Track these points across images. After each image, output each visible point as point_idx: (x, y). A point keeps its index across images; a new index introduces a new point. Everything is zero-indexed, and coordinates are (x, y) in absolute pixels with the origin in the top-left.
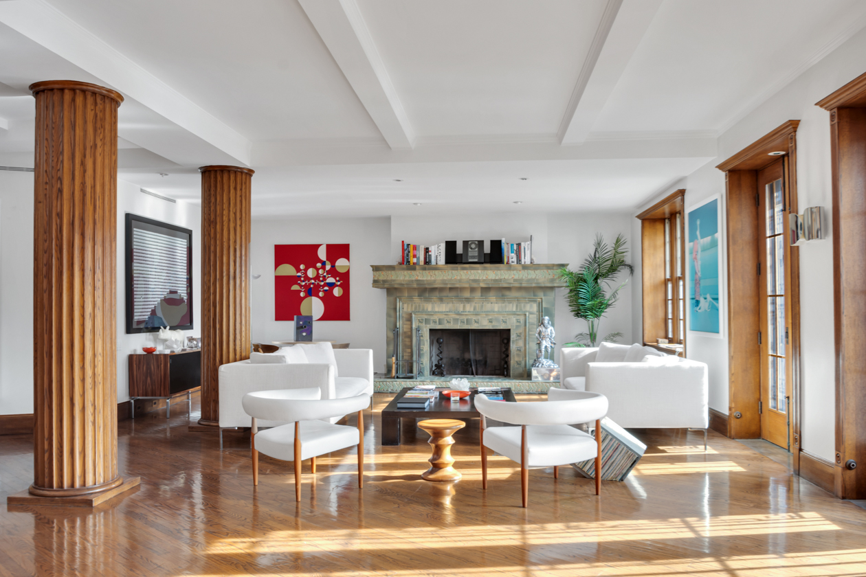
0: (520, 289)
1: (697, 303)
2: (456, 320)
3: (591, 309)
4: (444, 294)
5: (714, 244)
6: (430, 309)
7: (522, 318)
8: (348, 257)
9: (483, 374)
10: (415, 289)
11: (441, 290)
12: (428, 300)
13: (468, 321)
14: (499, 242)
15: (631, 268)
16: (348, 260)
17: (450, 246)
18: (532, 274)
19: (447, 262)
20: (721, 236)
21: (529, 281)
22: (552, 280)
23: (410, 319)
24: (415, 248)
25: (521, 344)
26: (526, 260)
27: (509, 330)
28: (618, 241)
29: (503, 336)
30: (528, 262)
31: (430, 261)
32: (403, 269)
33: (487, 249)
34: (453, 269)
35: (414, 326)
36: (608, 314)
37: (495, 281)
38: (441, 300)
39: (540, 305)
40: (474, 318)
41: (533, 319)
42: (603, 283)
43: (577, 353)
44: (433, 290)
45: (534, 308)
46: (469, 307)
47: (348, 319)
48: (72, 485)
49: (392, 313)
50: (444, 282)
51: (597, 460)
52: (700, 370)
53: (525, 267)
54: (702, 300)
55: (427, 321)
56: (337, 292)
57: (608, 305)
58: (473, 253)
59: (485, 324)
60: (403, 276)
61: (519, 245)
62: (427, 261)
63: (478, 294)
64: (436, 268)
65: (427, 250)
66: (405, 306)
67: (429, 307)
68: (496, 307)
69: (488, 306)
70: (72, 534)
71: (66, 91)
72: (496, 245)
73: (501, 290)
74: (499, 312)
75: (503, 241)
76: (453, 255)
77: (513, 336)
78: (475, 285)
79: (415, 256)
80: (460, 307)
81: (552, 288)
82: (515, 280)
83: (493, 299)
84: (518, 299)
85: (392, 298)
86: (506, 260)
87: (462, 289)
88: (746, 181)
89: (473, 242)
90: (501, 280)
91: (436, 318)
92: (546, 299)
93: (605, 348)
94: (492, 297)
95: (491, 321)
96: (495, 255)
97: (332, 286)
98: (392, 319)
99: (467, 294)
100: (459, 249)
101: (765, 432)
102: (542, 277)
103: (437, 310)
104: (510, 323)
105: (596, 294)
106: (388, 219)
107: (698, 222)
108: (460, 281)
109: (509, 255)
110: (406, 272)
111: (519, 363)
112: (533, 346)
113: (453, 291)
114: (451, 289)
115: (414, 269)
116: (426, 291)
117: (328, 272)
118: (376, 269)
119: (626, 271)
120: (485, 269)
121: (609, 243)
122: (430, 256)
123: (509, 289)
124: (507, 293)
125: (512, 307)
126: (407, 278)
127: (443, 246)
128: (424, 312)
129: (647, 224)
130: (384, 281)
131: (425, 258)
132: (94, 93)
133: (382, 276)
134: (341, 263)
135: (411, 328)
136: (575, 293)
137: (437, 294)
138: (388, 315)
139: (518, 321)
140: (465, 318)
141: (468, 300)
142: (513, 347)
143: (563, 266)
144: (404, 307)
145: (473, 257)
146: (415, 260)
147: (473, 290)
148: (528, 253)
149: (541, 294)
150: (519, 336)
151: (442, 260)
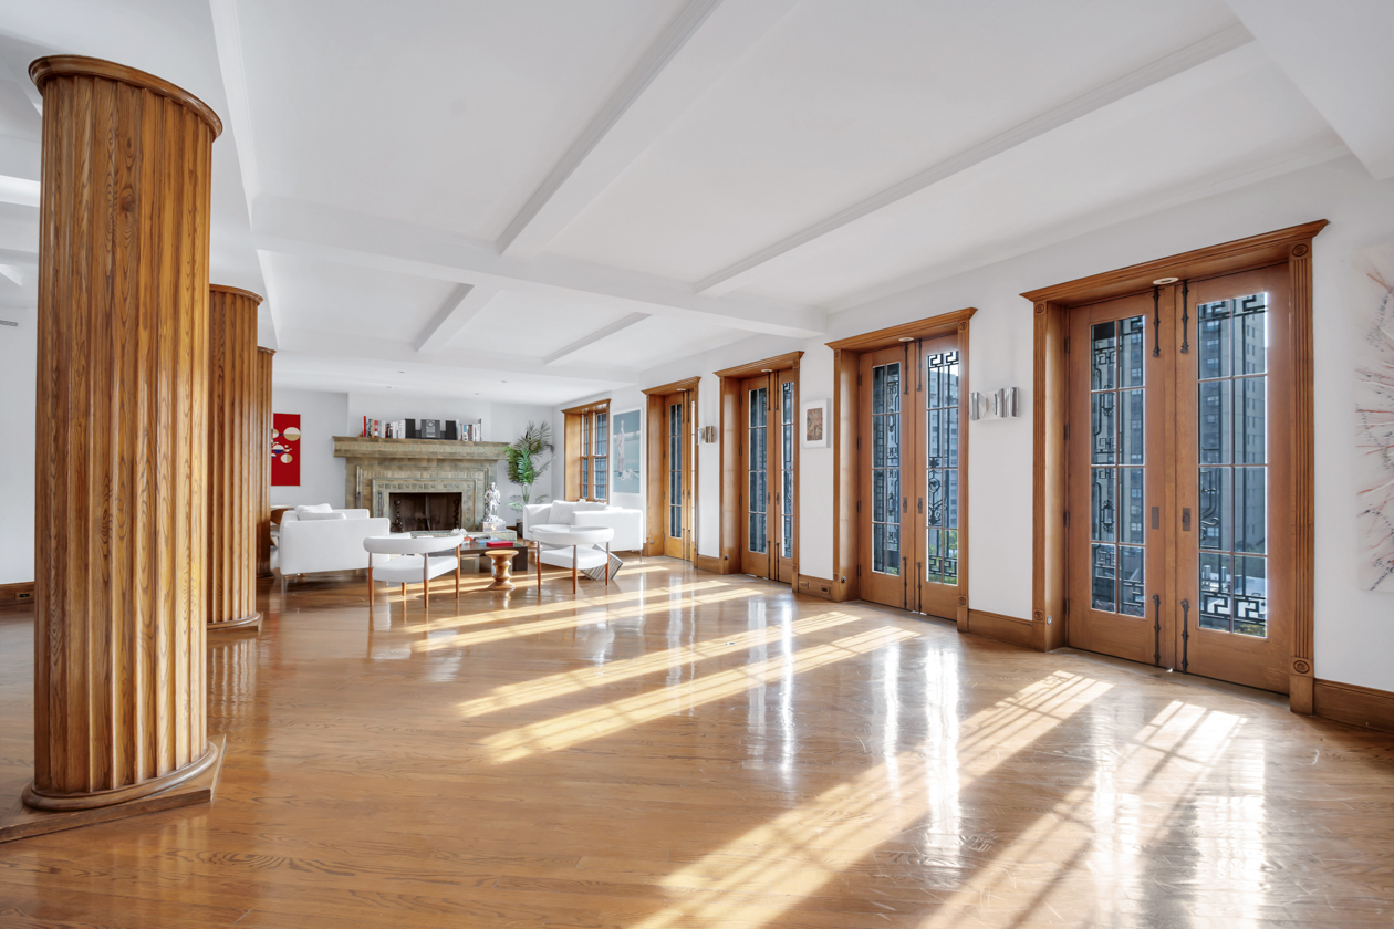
0: (470, 461)
1: (620, 474)
2: (414, 486)
3: (527, 477)
4: (403, 463)
5: (637, 438)
6: (389, 476)
7: (472, 484)
8: (298, 427)
9: (437, 529)
10: (375, 458)
11: (401, 460)
12: (388, 468)
13: (425, 486)
14: (454, 423)
15: (552, 448)
16: (299, 428)
17: (410, 423)
18: (481, 450)
19: (407, 437)
20: (642, 432)
21: (479, 454)
22: (498, 455)
23: (370, 484)
24: (376, 422)
25: (471, 504)
26: (476, 438)
27: (460, 494)
28: (542, 426)
29: (456, 499)
30: (478, 440)
31: (391, 435)
32: (366, 441)
33: (443, 427)
34: (414, 443)
35: (374, 490)
36: (538, 480)
37: (451, 453)
38: (400, 468)
39: (486, 474)
40: (431, 483)
41: (480, 484)
42: (534, 458)
43: (536, 508)
44: (393, 459)
45: (482, 475)
46: (426, 475)
47: (297, 482)
48: (231, 618)
49: (352, 479)
50: (405, 453)
51: (607, 565)
52: (639, 514)
53: (476, 444)
54: (624, 473)
55: (387, 486)
56: (285, 459)
57: (538, 474)
58: (430, 431)
59: (440, 489)
60: (365, 447)
61: (471, 426)
62: (388, 435)
63: (434, 464)
64: (397, 441)
65: (388, 426)
66: (366, 473)
67: (389, 474)
68: (450, 475)
69: (443, 474)
70: (231, 657)
71: (228, 295)
72: (451, 426)
73: (455, 461)
74: (452, 479)
75: (458, 422)
76: (412, 431)
77: (464, 498)
78: (433, 457)
79: (376, 430)
80: (418, 474)
81: (496, 461)
82: (468, 454)
83: (448, 468)
84: (468, 469)
85: (352, 466)
86: (459, 437)
87: (420, 460)
88: (659, 401)
89: (431, 421)
90: (455, 453)
91: (396, 483)
92: (491, 469)
93: (557, 505)
94: (447, 466)
95: (445, 486)
96: (450, 431)
97: (279, 453)
98: (352, 485)
99: (424, 464)
100: (418, 426)
101: (667, 551)
102: (489, 452)
103: (396, 476)
104: (463, 488)
105: (530, 467)
106: (344, 396)
107: (622, 422)
108: (420, 453)
109: (462, 432)
110: (368, 444)
111: (468, 519)
112: (480, 506)
113: (412, 461)
114: (409, 459)
115: (377, 441)
116: (386, 460)
117: (275, 440)
118: (337, 439)
119: (549, 450)
120: (442, 444)
121: (537, 426)
122: (391, 431)
123: (461, 460)
124: (460, 464)
125: (463, 475)
126: (370, 449)
127: (403, 423)
128: (384, 478)
129: (569, 417)
130: (346, 451)
131: (387, 433)
132: (242, 297)
133: (344, 446)
134: (290, 432)
135: (371, 492)
136: (514, 465)
137: (396, 463)
138: (347, 480)
139: (469, 486)
140: (423, 483)
141: (425, 469)
142: (464, 506)
143: (507, 444)
144: (363, 474)
145: (431, 434)
146: (376, 434)
147: (429, 460)
148: (478, 433)
149: (487, 465)
150: (469, 497)
151: (402, 435)
